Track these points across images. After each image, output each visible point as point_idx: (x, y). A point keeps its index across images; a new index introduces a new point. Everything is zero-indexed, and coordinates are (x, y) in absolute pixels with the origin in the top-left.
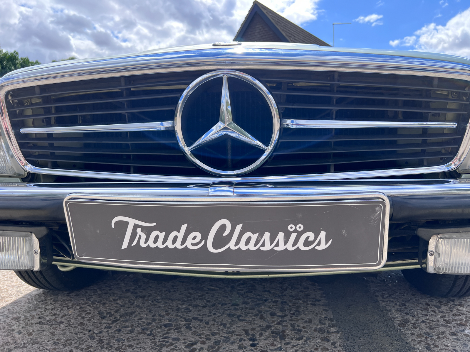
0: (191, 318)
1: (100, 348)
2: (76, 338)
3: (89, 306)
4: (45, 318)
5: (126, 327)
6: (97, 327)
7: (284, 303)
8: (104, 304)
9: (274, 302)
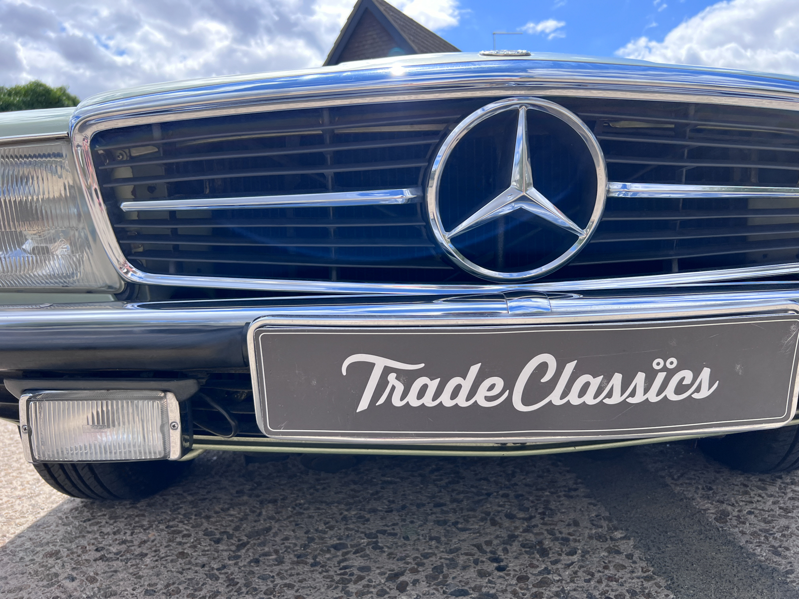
1: (236, 594)
2: (183, 579)
3: (182, 522)
4: (108, 550)
5: (266, 554)
6: (214, 559)
7: (521, 498)
8: (208, 518)
9: (503, 496)
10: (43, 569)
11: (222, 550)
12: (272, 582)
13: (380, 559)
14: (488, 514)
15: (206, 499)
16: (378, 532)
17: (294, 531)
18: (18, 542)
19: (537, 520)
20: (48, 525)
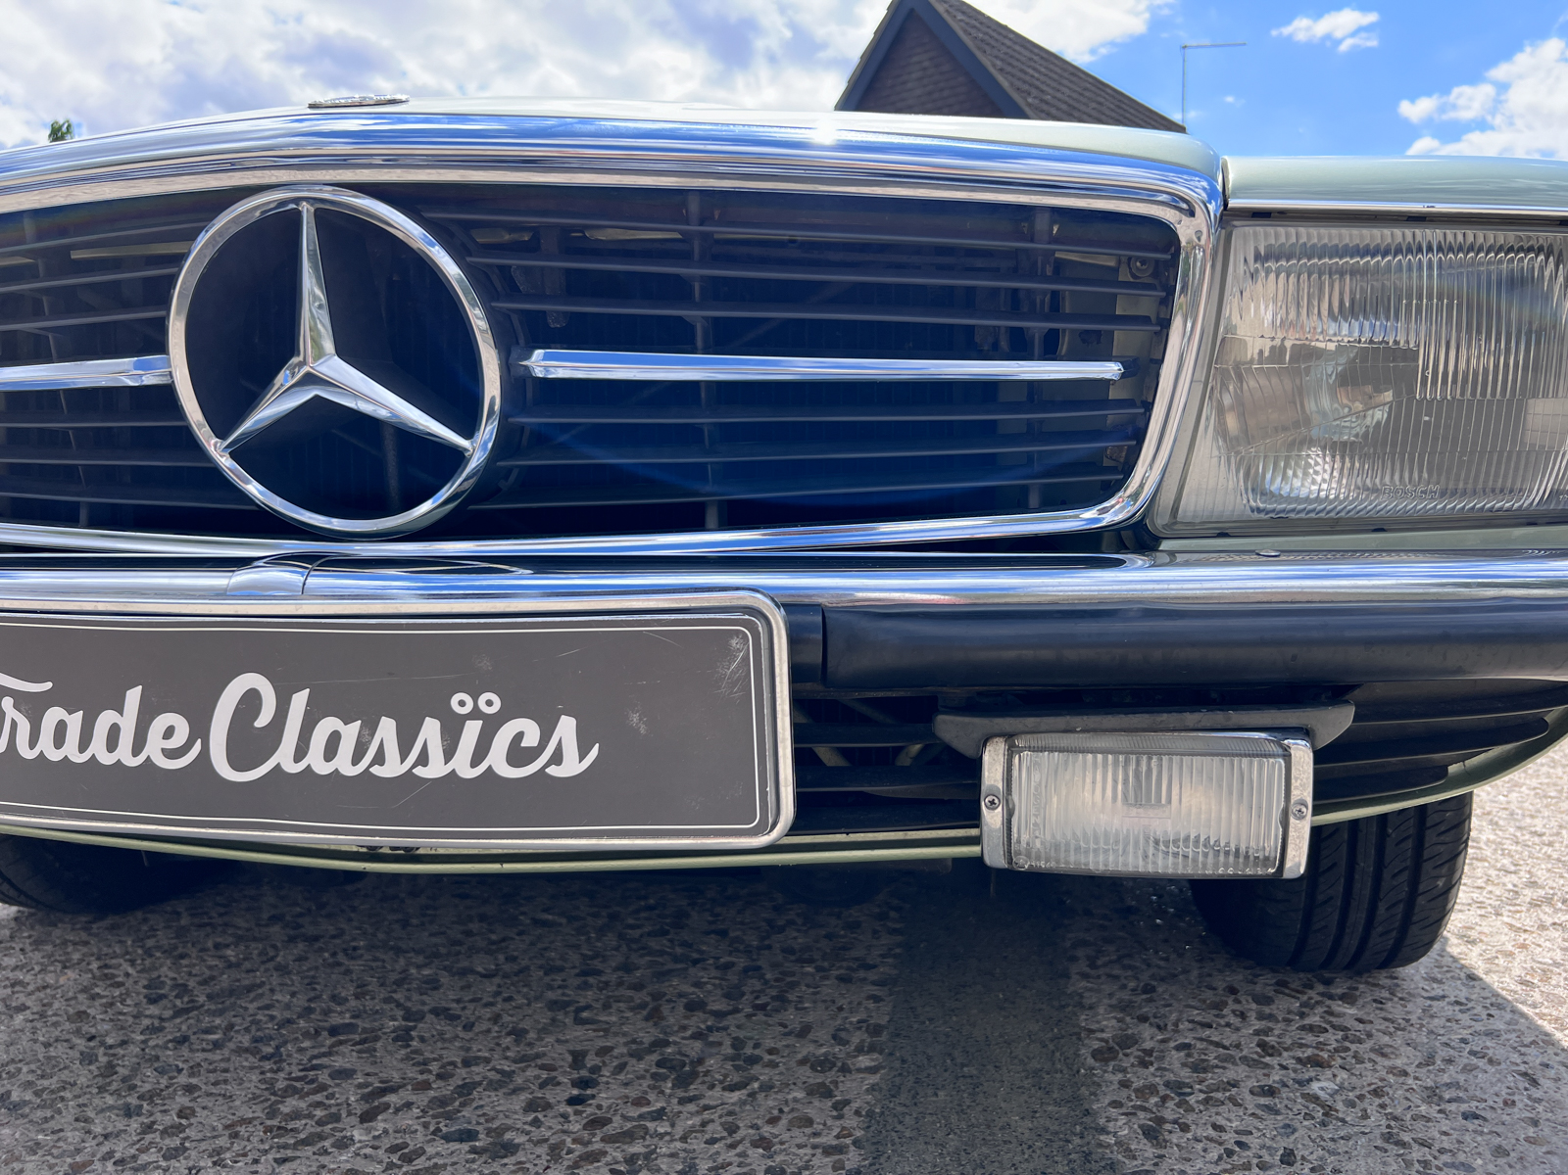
0: (426, 1008)
5: (209, 1031)
6: (121, 1028)
7: (751, 973)
8: (180, 957)
9: (722, 966)
11: (146, 1016)
12: (171, 1078)
13: (387, 1059)
15: (210, 925)
16: (433, 1010)
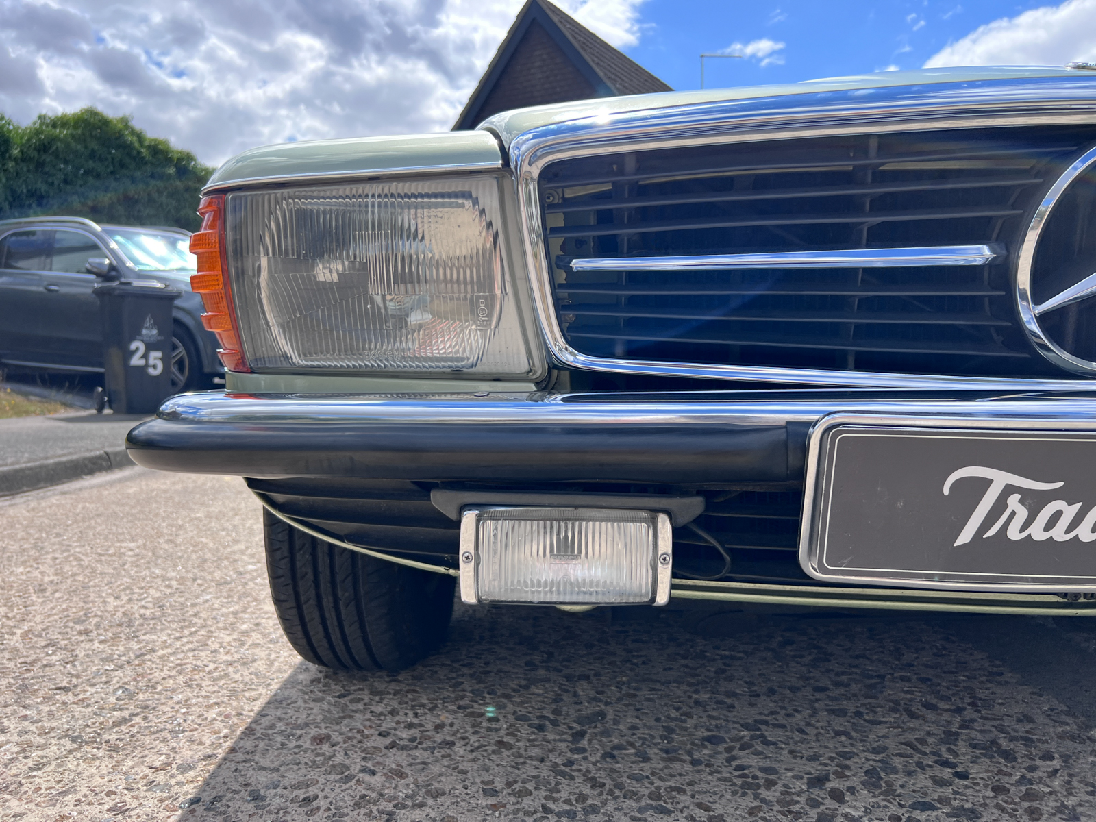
1: (609, 797)
2: (525, 776)
4: (395, 735)
5: (619, 747)
6: (551, 751)
7: (929, 683)
8: (508, 697)
9: (902, 679)
10: (322, 758)
11: (554, 740)
12: (652, 783)
13: (782, 758)
14: (897, 703)
15: (489, 672)
16: (756, 721)
17: (638, 717)
18: (266, 722)
19: (969, 713)
20: (293, 700)
